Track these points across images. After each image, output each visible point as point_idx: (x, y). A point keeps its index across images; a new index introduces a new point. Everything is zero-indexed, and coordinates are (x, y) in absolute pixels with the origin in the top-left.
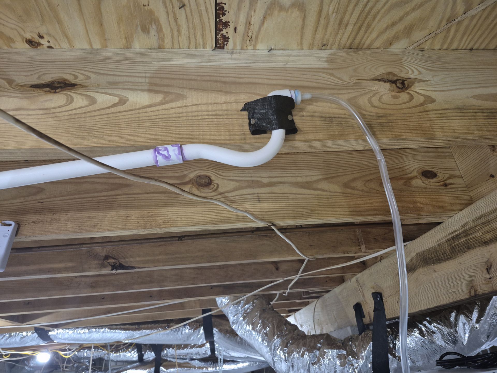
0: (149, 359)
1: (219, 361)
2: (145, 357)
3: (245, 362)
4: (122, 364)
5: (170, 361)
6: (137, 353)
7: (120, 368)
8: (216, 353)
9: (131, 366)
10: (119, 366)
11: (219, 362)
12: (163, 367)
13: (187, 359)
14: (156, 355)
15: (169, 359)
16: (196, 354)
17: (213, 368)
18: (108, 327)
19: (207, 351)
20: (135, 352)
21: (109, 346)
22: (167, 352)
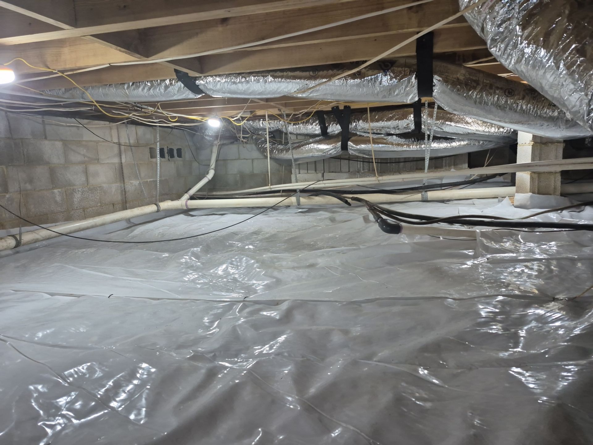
0: (334, 132)
1: (426, 137)
2: (330, 130)
3: (463, 140)
4: (303, 138)
5: (360, 136)
6: (320, 125)
7: (302, 142)
8: (423, 127)
9: (314, 140)
10: (300, 140)
11: (426, 139)
12: (352, 142)
13: (382, 134)
14: (342, 128)
15: (358, 133)
16: (394, 128)
17: (416, 145)
18: (271, 73)
19: (410, 125)
20: (317, 124)
21: (285, 115)
22: (356, 125)
